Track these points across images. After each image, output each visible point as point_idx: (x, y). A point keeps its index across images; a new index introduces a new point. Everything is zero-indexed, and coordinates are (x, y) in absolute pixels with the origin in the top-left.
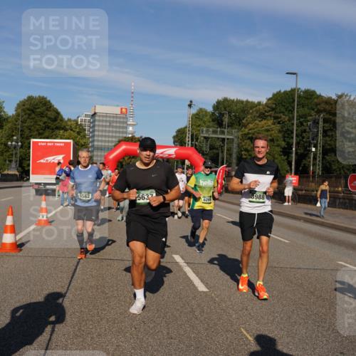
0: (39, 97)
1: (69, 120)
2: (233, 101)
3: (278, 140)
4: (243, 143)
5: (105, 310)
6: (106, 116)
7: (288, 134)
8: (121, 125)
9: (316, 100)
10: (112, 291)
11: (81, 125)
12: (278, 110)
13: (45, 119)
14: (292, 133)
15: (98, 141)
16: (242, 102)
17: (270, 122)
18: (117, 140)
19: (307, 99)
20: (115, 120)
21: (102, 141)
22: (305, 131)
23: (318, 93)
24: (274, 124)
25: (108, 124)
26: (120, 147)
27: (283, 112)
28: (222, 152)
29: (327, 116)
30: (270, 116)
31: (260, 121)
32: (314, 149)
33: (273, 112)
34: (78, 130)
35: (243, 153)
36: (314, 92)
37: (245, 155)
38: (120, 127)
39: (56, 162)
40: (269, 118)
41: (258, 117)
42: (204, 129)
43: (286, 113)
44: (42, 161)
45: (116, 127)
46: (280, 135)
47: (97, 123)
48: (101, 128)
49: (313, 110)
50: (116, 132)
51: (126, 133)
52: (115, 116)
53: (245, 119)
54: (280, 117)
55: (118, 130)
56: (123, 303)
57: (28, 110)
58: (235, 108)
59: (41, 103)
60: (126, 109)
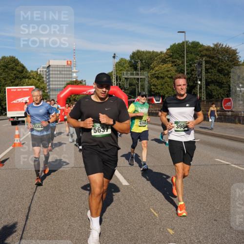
0: (10, 56)
1: (32, 71)
2: (143, 52)
4: (152, 81)
5: (61, 202)
6: (57, 67)
8: (68, 73)
9: (200, 49)
10: (66, 189)
11: (40, 74)
12: (174, 57)
13: (15, 72)
15: (53, 85)
16: (149, 52)
17: (170, 65)
18: (65, 83)
19: (194, 48)
20: (63, 69)
21: (55, 85)
22: (193, 70)
23: (201, 43)
24: (172, 66)
25: (59, 72)
26: (67, 88)
27: (178, 58)
28: (138, 87)
29: (208, 59)
30: (169, 61)
31: (163, 65)
32: (199, 82)
33: (171, 58)
34: (38, 78)
35: (152, 87)
36: (198, 43)
37: (154, 88)
38: (67, 74)
39: (24, 101)
40: (169, 62)
41: (161, 62)
42: (125, 72)
44: (14, 102)
45: (64, 74)
47: (51, 72)
48: (54, 76)
49: (198, 55)
50: (65, 78)
51: (71, 78)
52: (64, 67)
53: (153, 64)
54: (176, 62)
55: (66, 76)
56: (73, 197)
57: (3, 66)
58: (145, 57)
59: (11, 61)
60: (71, 61)
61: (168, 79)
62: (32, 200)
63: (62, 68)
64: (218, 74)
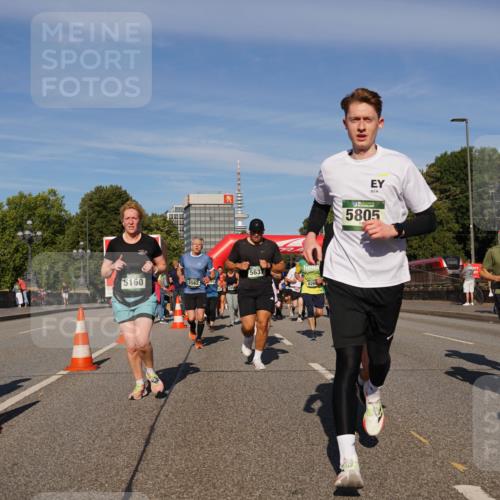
0: (111, 186)
1: (154, 216)
3: (448, 223)
6: (205, 209)
7: (462, 213)
8: (227, 219)
11: (170, 222)
12: (444, 180)
14: (468, 210)
20: (217, 212)
25: (208, 219)
27: (451, 183)
30: (435, 189)
33: (438, 184)
34: (166, 229)
38: (224, 222)
43: (457, 183)
45: (220, 222)
46: (451, 215)
47: (192, 219)
48: (198, 226)
50: (220, 229)
51: (234, 229)
52: (218, 207)
54: (450, 190)
55: (222, 226)
57: (98, 205)
59: (114, 194)
60: (232, 196)
62: (157, 417)
63: (215, 209)
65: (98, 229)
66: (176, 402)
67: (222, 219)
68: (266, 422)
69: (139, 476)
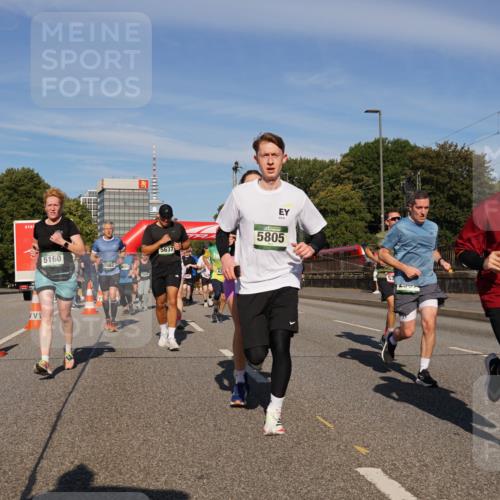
0: (23, 169)
1: (67, 200)
2: (296, 161)
3: (360, 212)
6: (119, 193)
7: (375, 203)
8: (141, 204)
9: (409, 154)
11: (84, 207)
12: (358, 170)
13: (33, 201)
14: (380, 201)
16: (307, 162)
19: (398, 152)
20: (131, 197)
22: (397, 197)
23: (412, 143)
24: (354, 189)
25: (122, 204)
27: (365, 173)
29: (427, 175)
30: (348, 178)
31: (334, 187)
33: (351, 173)
34: (79, 213)
36: (407, 143)
38: (139, 207)
40: (347, 181)
41: (332, 180)
43: (370, 173)
45: (134, 207)
46: (364, 205)
47: (106, 204)
48: (112, 211)
49: (408, 166)
50: (134, 214)
51: (148, 215)
52: (132, 192)
53: (314, 185)
54: (362, 180)
55: (136, 211)
57: (8, 188)
58: (299, 170)
59: (26, 177)
60: (147, 181)
61: (346, 216)
63: (129, 194)
64: (448, 205)
65: (8, 213)
66: (85, 389)
67: (136, 204)
68: (175, 408)
69: (44, 463)
